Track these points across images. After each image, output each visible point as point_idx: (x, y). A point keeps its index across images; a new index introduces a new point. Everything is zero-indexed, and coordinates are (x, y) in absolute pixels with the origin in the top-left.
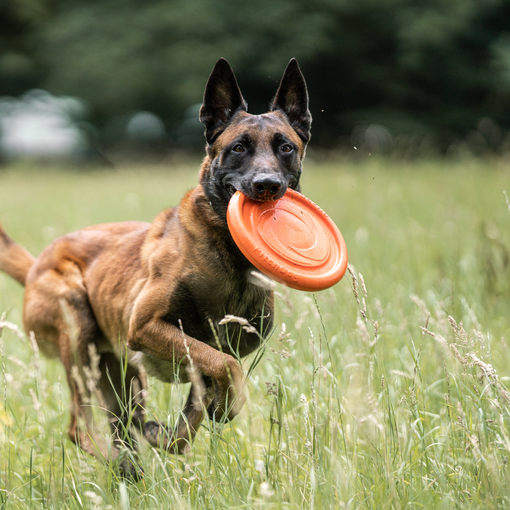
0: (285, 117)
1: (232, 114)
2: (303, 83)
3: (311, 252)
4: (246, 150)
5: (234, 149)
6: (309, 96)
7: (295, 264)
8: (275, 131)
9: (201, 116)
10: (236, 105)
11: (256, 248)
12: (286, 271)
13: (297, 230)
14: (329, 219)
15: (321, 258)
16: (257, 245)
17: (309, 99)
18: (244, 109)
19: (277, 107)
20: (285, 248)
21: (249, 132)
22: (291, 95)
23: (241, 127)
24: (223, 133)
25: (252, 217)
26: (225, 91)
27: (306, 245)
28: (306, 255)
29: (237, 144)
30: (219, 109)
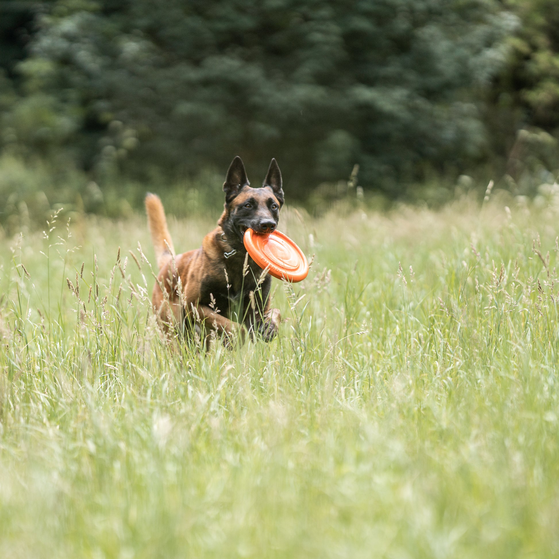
0: (272, 190)
1: (241, 187)
2: (279, 172)
3: (290, 262)
4: (252, 206)
5: (246, 206)
6: (283, 180)
7: (283, 268)
8: (269, 197)
9: (224, 188)
10: (243, 182)
11: (262, 258)
12: (279, 270)
13: (281, 250)
14: (297, 246)
15: (296, 266)
16: (262, 257)
17: (283, 181)
18: (248, 185)
19: (267, 185)
20: (276, 259)
21: (254, 197)
22: (273, 179)
23: (249, 194)
24: (237, 197)
25: (258, 243)
26: (238, 175)
27: (287, 259)
28: (288, 263)
29: (247, 203)
30: (234, 185)
